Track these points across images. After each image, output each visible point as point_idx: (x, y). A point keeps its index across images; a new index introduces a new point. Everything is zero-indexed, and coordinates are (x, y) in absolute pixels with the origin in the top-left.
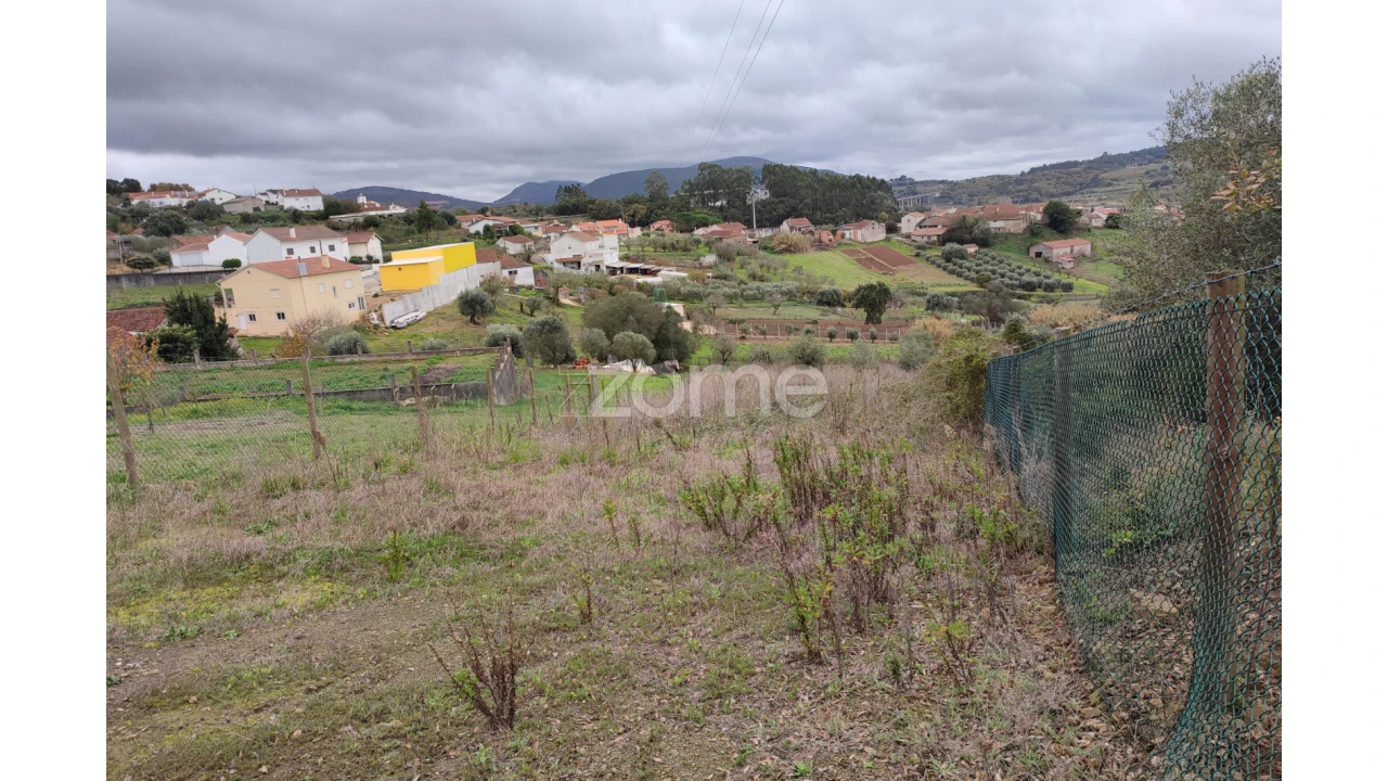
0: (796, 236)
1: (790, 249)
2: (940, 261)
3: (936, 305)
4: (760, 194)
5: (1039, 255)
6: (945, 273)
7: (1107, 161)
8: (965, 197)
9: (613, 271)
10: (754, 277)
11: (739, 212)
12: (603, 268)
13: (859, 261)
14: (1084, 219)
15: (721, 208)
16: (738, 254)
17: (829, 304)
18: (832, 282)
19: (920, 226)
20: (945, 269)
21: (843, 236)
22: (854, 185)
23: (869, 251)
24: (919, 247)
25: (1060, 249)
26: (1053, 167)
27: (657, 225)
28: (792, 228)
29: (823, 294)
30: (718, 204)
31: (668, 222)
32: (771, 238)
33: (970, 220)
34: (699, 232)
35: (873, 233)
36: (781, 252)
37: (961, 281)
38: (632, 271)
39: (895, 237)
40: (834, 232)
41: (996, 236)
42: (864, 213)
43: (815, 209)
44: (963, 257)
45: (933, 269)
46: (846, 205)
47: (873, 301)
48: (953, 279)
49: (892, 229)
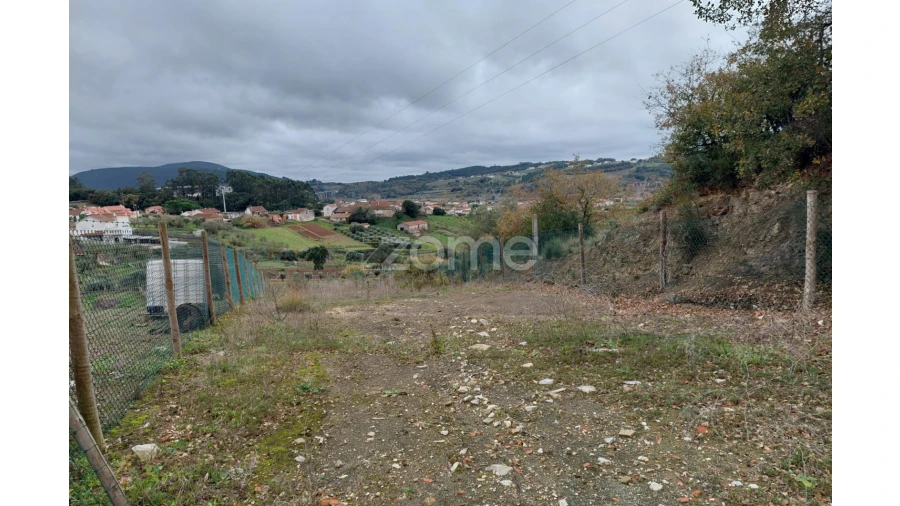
0: (257, 217)
1: (254, 226)
2: (350, 233)
3: (353, 258)
4: (225, 190)
5: (402, 229)
6: (352, 240)
7: (429, 176)
8: (354, 193)
9: (129, 241)
10: (234, 244)
11: (211, 201)
12: (121, 240)
13: (300, 233)
14: (422, 210)
15: (198, 198)
16: (219, 229)
17: (288, 259)
18: (287, 246)
19: (335, 212)
20: (352, 237)
21: (287, 218)
22: (289, 186)
23: (305, 227)
24: (336, 225)
25: (413, 226)
26: (401, 178)
27: (151, 209)
28: (253, 213)
29: (284, 253)
30: (195, 195)
31: (160, 207)
32: (239, 219)
33: (364, 210)
34: (186, 214)
35: (305, 216)
36: (248, 227)
37: (362, 244)
38: (142, 241)
39: (320, 219)
40: (281, 215)
41: (379, 218)
42: (298, 204)
43: (265, 200)
44: (362, 230)
45: (345, 237)
46: (286, 198)
47: (318, 256)
48: (357, 243)
49: (318, 214)
